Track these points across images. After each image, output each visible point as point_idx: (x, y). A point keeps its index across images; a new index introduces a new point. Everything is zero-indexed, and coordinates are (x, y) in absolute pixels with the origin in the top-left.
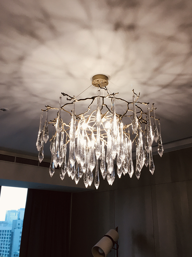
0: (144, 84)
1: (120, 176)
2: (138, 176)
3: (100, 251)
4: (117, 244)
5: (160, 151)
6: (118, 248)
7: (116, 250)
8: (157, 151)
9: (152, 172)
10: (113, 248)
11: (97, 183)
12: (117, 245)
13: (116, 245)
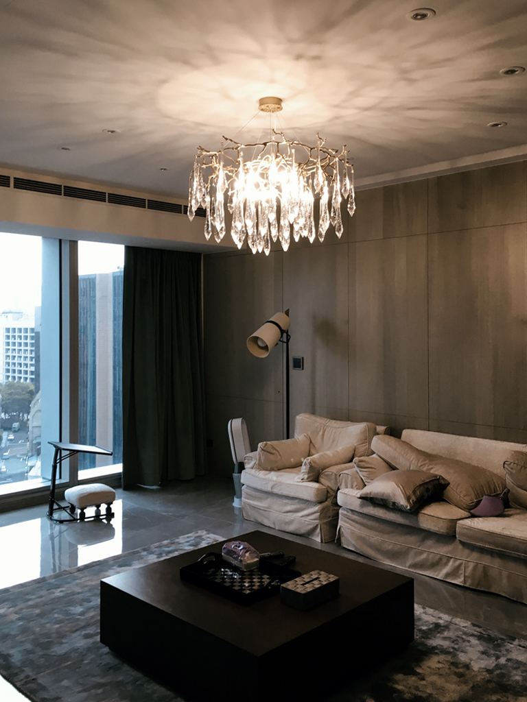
0: (337, 106)
1: (297, 239)
2: (321, 237)
3: (260, 343)
4: (287, 333)
5: (351, 208)
6: (288, 340)
7: (285, 344)
8: (347, 207)
9: (339, 235)
10: (280, 340)
11: (267, 248)
12: (288, 335)
13: (285, 335)
